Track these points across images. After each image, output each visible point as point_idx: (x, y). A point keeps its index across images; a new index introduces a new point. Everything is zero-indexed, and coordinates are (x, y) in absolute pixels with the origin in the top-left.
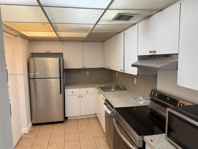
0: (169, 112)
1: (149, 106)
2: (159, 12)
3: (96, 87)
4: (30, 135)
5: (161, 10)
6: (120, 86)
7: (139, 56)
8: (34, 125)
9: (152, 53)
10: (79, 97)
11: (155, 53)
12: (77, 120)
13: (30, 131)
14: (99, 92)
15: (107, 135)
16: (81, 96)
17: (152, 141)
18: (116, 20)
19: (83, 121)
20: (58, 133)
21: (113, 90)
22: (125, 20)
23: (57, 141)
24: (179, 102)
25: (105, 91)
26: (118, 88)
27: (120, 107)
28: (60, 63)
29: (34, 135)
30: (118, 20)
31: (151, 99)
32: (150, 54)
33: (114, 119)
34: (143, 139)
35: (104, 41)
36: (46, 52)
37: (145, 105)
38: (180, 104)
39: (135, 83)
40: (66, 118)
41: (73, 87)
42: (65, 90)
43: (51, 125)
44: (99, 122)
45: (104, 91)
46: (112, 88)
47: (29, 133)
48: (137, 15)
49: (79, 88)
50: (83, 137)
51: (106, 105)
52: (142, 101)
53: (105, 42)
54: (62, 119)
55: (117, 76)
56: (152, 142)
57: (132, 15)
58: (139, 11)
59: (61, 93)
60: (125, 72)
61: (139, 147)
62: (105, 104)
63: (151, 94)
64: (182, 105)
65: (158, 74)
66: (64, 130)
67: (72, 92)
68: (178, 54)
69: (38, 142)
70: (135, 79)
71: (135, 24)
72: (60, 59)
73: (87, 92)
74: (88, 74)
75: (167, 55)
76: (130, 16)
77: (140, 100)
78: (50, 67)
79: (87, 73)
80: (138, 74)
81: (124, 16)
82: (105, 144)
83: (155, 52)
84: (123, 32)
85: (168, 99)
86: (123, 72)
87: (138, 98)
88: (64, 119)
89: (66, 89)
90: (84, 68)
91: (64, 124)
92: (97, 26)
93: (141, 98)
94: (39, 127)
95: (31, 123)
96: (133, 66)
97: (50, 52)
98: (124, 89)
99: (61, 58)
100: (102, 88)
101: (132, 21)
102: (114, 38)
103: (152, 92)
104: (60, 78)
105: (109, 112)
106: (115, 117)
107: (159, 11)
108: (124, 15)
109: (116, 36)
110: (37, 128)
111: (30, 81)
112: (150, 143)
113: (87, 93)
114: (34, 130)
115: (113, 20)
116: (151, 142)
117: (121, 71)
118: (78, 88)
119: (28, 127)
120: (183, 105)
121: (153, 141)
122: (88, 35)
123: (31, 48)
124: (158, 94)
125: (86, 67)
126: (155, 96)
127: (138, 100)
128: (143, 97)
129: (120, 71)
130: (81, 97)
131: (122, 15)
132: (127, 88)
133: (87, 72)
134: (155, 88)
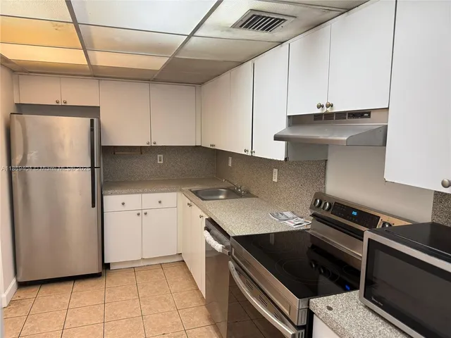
0: (369, 239)
1: (309, 232)
2: (342, 13)
3: (181, 190)
4: (13, 311)
5: (348, 10)
6: (238, 189)
7: (289, 117)
8: (22, 285)
9: (323, 110)
10: (139, 214)
11: (332, 109)
12: (133, 269)
13: (12, 302)
14: (190, 202)
15: (209, 303)
16: (144, 211)
17: (330, 309)
18: (241, 26)
19: (149, 271)
20: (87, 304)
21: (221, 197)
22: (263, 30)
23: (85, 323)
24: (380, 221)
25: (206, 200)
26: (233, 193)
27: (244, 234)
28: (92, 130)
29: (22, 312)
30: (246, 27)
31: (313, 215)
32: (319, 111)
33: (230, 262)
34: (308, 305)
35: (202, 84)
36: (56, 104)
37: (299, 229)
38: (384, 224)
39: (275, 180)
40: (106, 266)
41: (124, 191)
42: (104, 197)
43: (69, 285)
44: (189, 272)
45: (203, 199)
46: (218, 193)
47: (9, 305)
48: (293, 19)
49: (140, 193)
50: (150, 309)
51: (209, 231)
52: (292, 221)
53: (205, 87)
54: (95, 269)
55: (230, 165)
56: (331, 312)
57: (281, 18)
58: (299, 8)
59: (93, 206)
60: (256, 155)
61: (299, 324)
62: (207, 229)
63: (315, 204)
64: (387, 226)
65: (330, 158)
66: (103, 294)
67: (123, 204)
68: (388, 108)
69: (33, 328)
70: (275, 171)
71: (283, 43)
72: (92, 121)
73: (160, 202)
74: (160, 161)
75: (359, 113)
76: (277, 19)
77: (288, 219)
78: (67, 141)
79: (160, 158)
80: (286, 159)
81: (264, 17)
82: (205, 322)
83: (332, 106)
84: (250, 62)
85: (354, 213)
86: (249, 154)
87: (282, 214)
88: (103, 269)
89: (107, 195)
90: (153, 145)
91: (101, 281)
92: (193, 39)
93: (289, 214)
94: (34, 290)
95: (14, 282)
96: (277, 138)
97: (68, 104)
98: (248, 194)
99: (95, 120)
100: (196, 193)
101: (277, 34)
102: (226, 75)
103: (316, 200)
104: (93, 167)
105: (218, 247)
106: (233, 258)
107: (343, 11)
108: (263, 14)
109: (233, 71)
110: (31, 292)
111: (13, 175)
112: (326, 314)
113: (159, 206)
114: (22, 297)
115: (234, 26)
116: (329, 312)
117: (246, 154)
118: (138, 193)
119: (7, 292)
120: (390, 225)
121: (334, 308)
122: (167, 65)
123: (15, 92)
124: (330, 204)
125: (158, 144)
126: (323, 208)
127: (283, 217)
128: (293, 212)
129: (244, 153)
130: (146, 214)
131: (258, 14)
132: (254, 193)
133: (159, 156)
134: (322, 190)
